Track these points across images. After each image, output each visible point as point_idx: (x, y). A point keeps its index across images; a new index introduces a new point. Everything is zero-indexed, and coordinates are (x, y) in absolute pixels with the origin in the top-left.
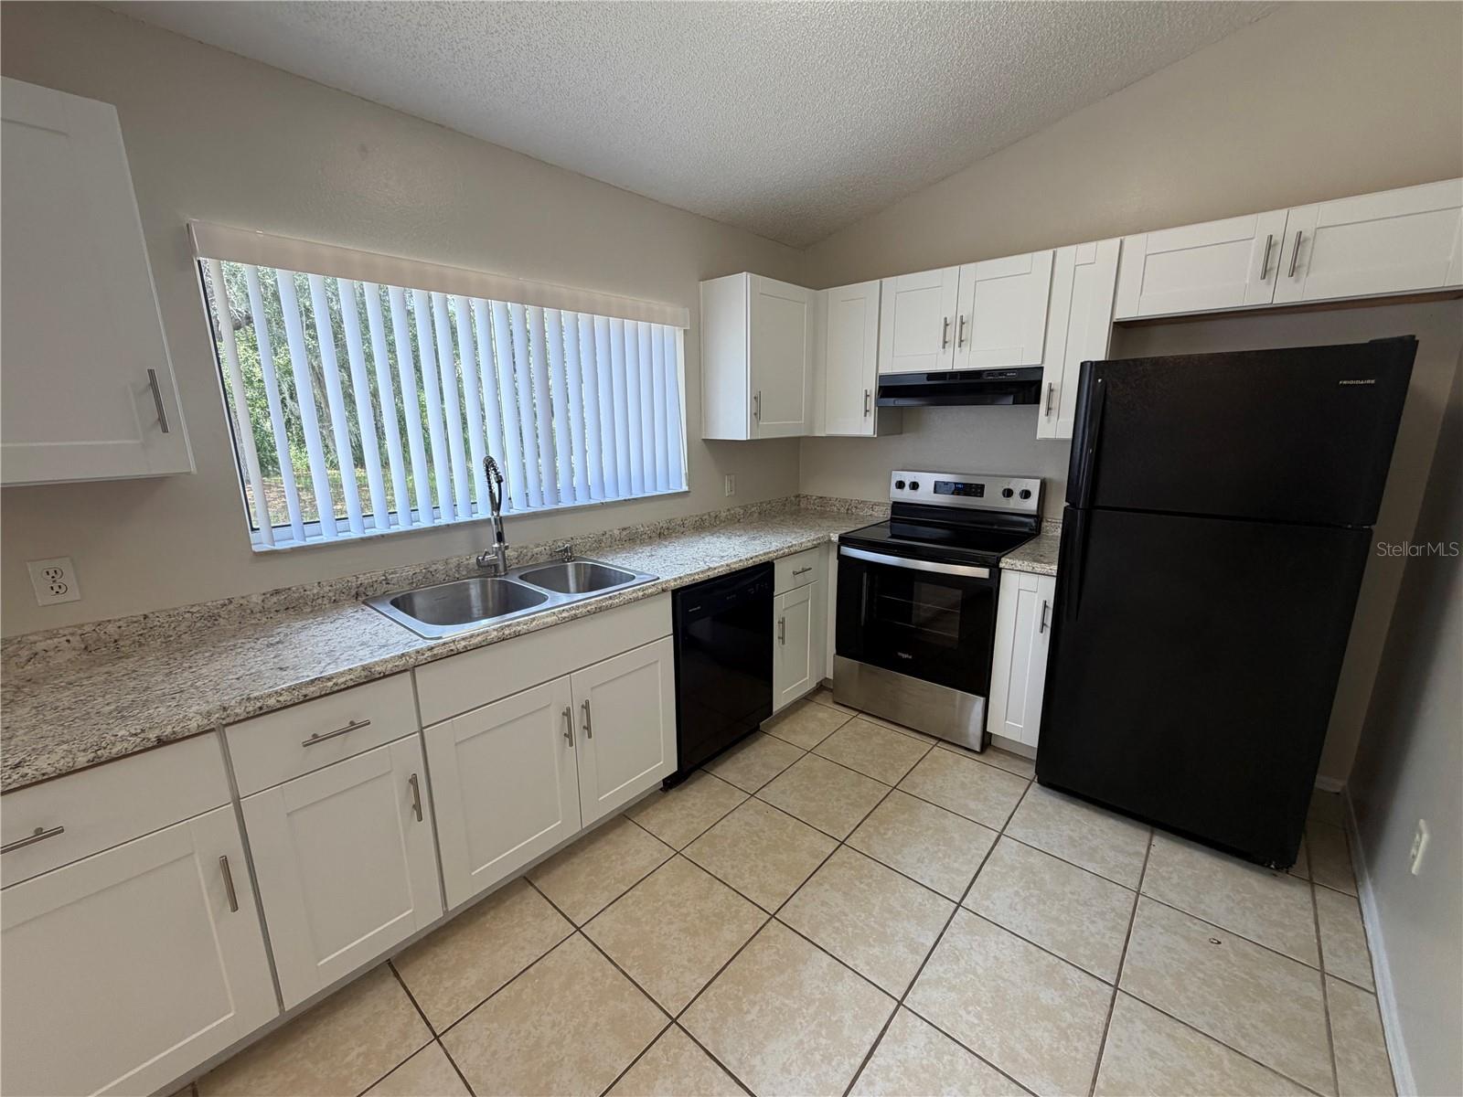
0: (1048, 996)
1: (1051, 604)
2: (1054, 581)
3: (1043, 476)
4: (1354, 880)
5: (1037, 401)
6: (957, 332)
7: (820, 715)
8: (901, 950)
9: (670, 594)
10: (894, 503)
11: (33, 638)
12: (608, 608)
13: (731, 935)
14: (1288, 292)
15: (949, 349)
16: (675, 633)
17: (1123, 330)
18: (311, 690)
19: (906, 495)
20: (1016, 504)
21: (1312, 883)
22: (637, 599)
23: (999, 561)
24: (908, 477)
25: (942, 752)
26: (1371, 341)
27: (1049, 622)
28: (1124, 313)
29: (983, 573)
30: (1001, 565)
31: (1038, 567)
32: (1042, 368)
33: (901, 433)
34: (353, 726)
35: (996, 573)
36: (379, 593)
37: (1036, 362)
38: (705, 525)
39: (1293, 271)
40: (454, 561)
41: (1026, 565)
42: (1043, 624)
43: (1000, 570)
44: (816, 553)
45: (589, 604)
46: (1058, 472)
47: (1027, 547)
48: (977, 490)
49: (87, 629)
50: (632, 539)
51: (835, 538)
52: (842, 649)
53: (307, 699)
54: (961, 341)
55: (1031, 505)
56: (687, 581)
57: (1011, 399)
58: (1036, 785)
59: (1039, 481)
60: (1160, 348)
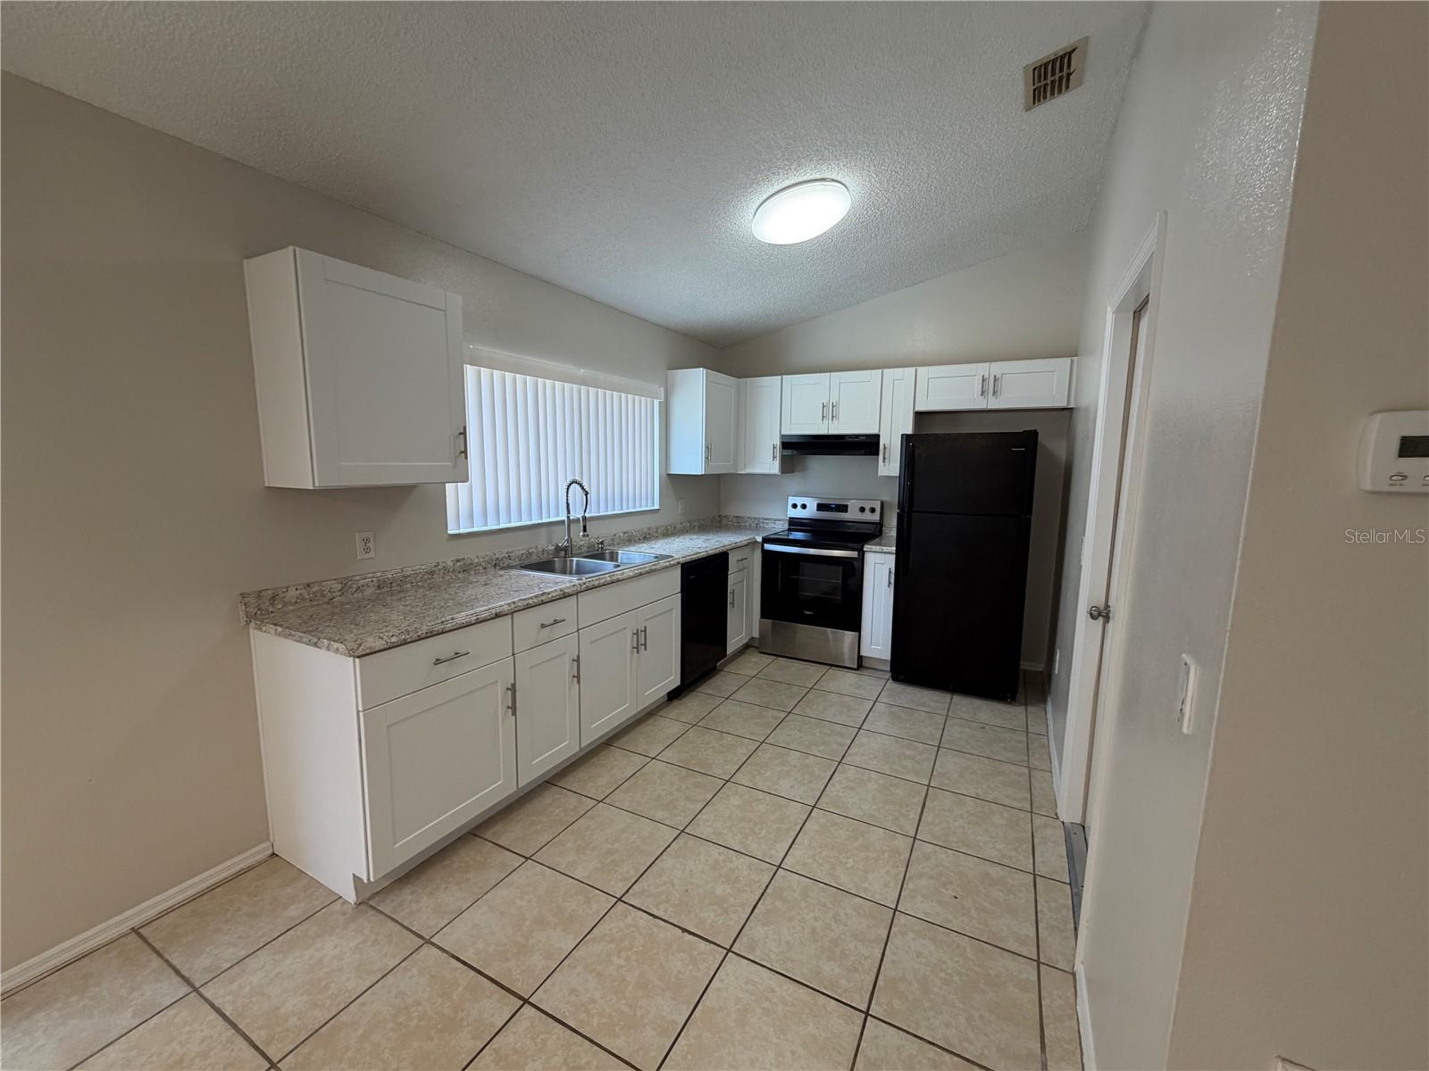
0: (908, 752)
1: (893, 570)
2: (893, 557)
3: (884, 498)
4: (1044, 701)
5: (877, 454)
6: (830, 411)
7: (754, 660)
8: (835, 746)
9: (680, 566)
10: (790, 518)
11: (357, 578)
12: (655, 571)
13: (742, 752)
14: (994, 404)
15: (826, 421)
16: (683, 591)
17: (920, 417)
18: (543, 598)
19: (799, 513)
20: (868, 516)
21: (1026, 705)
22: (667, 567)
23: (863, 547)
24: (799, 501)
25: (832, 671)
26: (1025, 431)
27: (893, 581)
28: (920, 408)
29: (854, 554)
30: (865, 549)
31: (885, 549)
32: (879, 436)
33: (793, 472)
34: (556, 622)
35: (862, 553)
36: (505, 565)
37: (874, 431)
38: (668, 532)
39: (994, 393)
40: (540, 549)
41: (877, 548)
42: (890, 583)
43: (864, 552)
44: (748, 548)
45: (645, 568)
46: (892, 495)
47: (877, 540)
48: (843, 508)
49: (379, 574)
50: (631, 540)
51: (759, 539)
52: (765, 614)
53: (543, 603)
54: (833, 417)
55: (876, 517)
56: (688, 559)
57: (864, 451)
58: (891, 681)
59: (879, 502)
60: (939, 429)
